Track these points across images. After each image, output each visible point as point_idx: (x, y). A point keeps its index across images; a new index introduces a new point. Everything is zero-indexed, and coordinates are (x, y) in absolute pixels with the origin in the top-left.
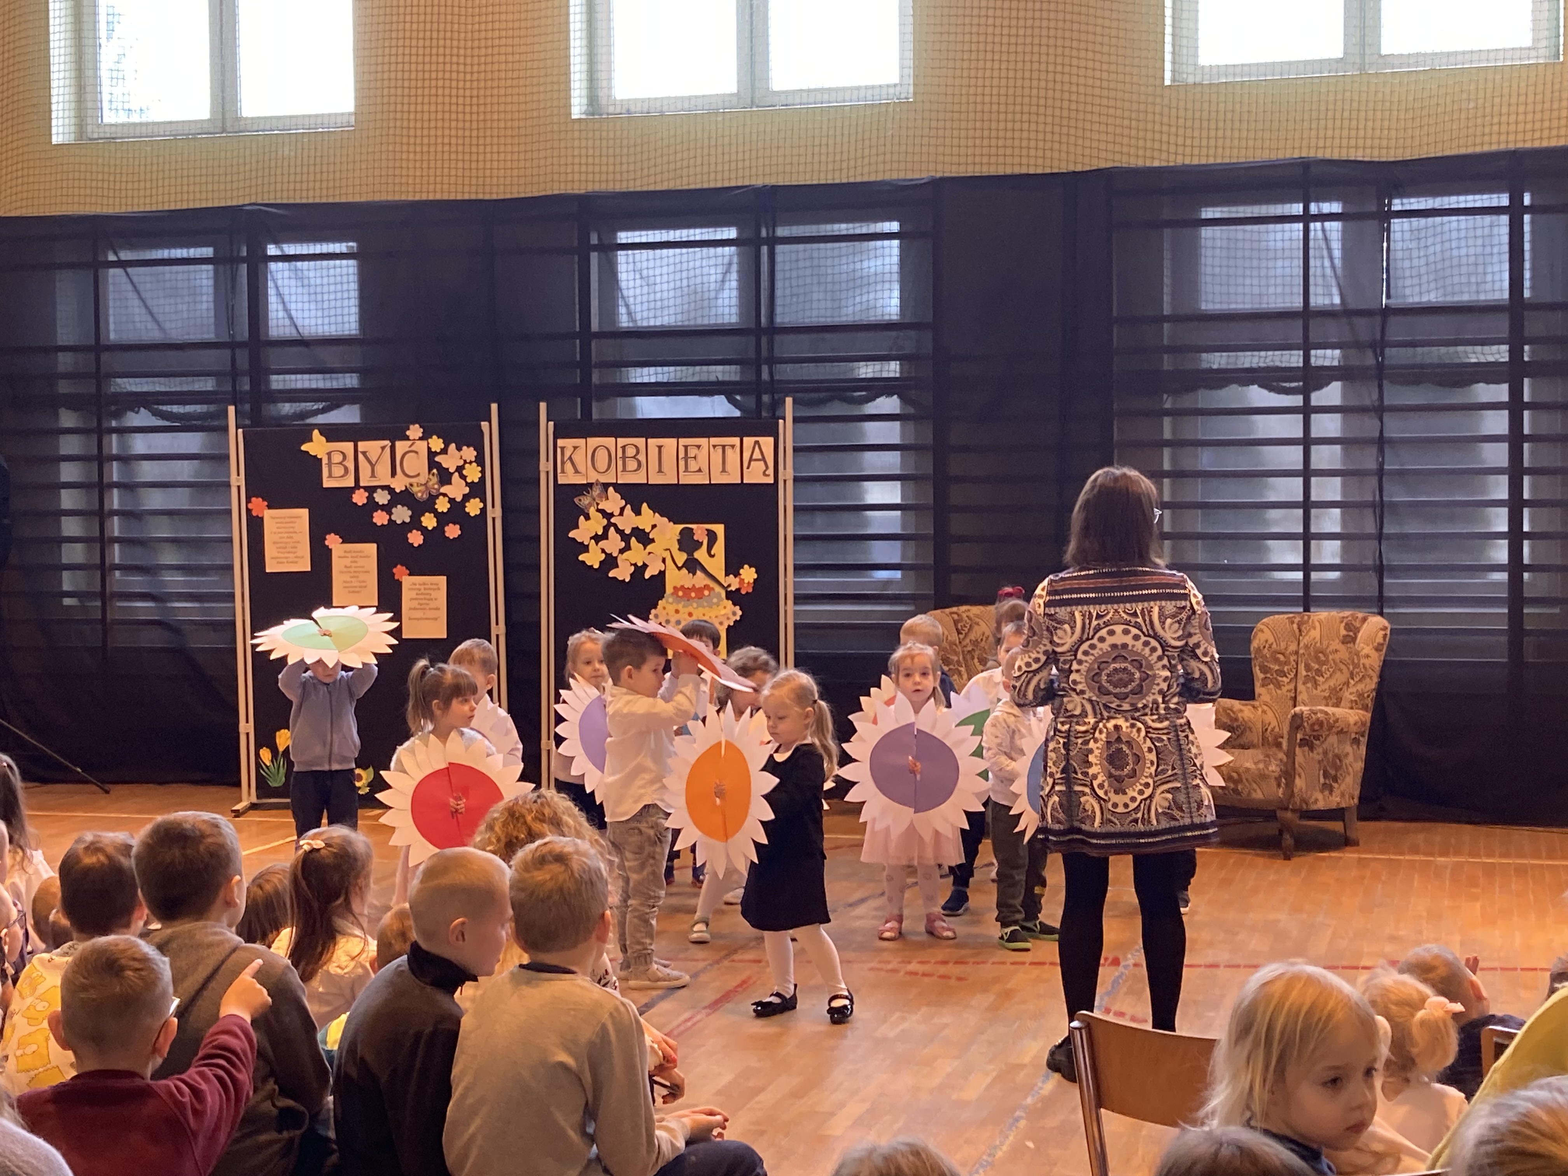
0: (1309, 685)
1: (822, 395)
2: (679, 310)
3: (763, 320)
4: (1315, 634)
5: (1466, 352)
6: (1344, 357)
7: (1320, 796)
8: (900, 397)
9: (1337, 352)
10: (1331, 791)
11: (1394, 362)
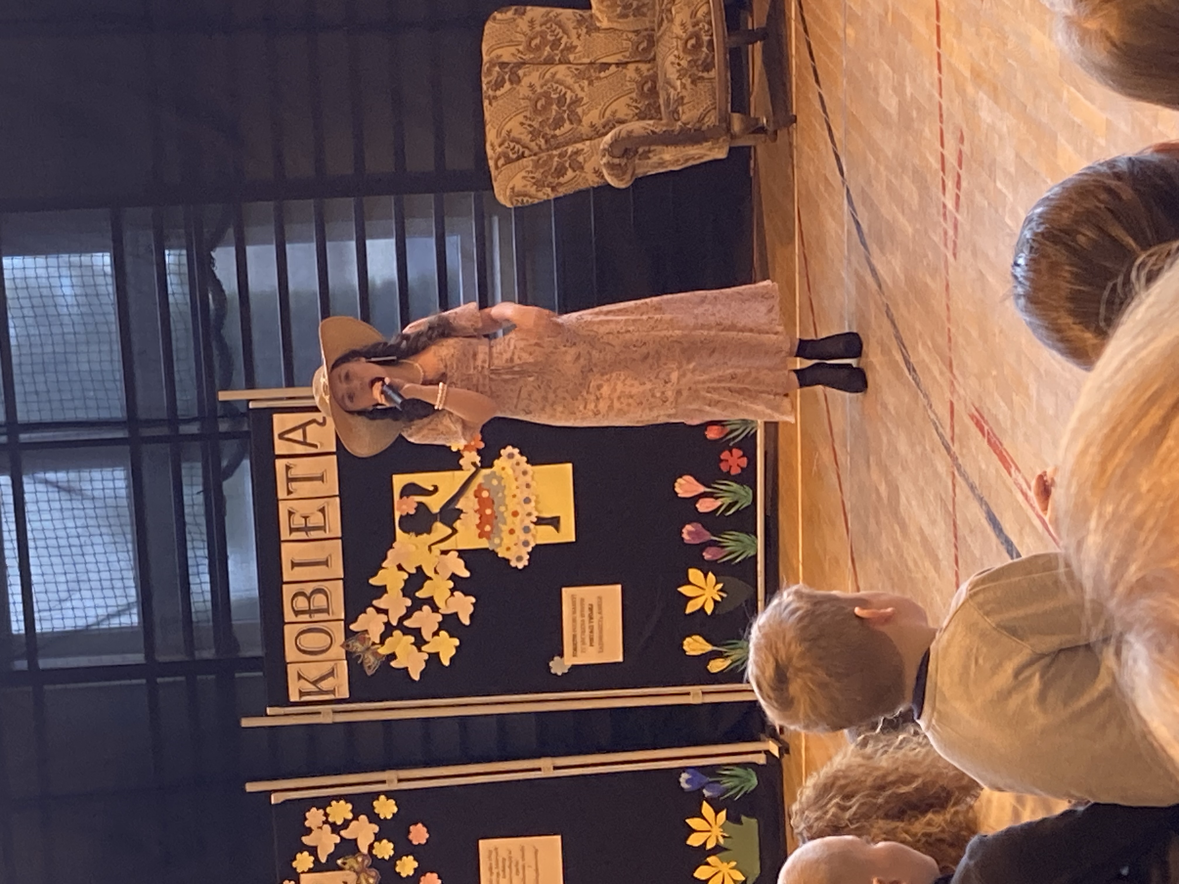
1: (216, 352)
2: (111, 548)
3: (120, 434)
8: (213, 248)
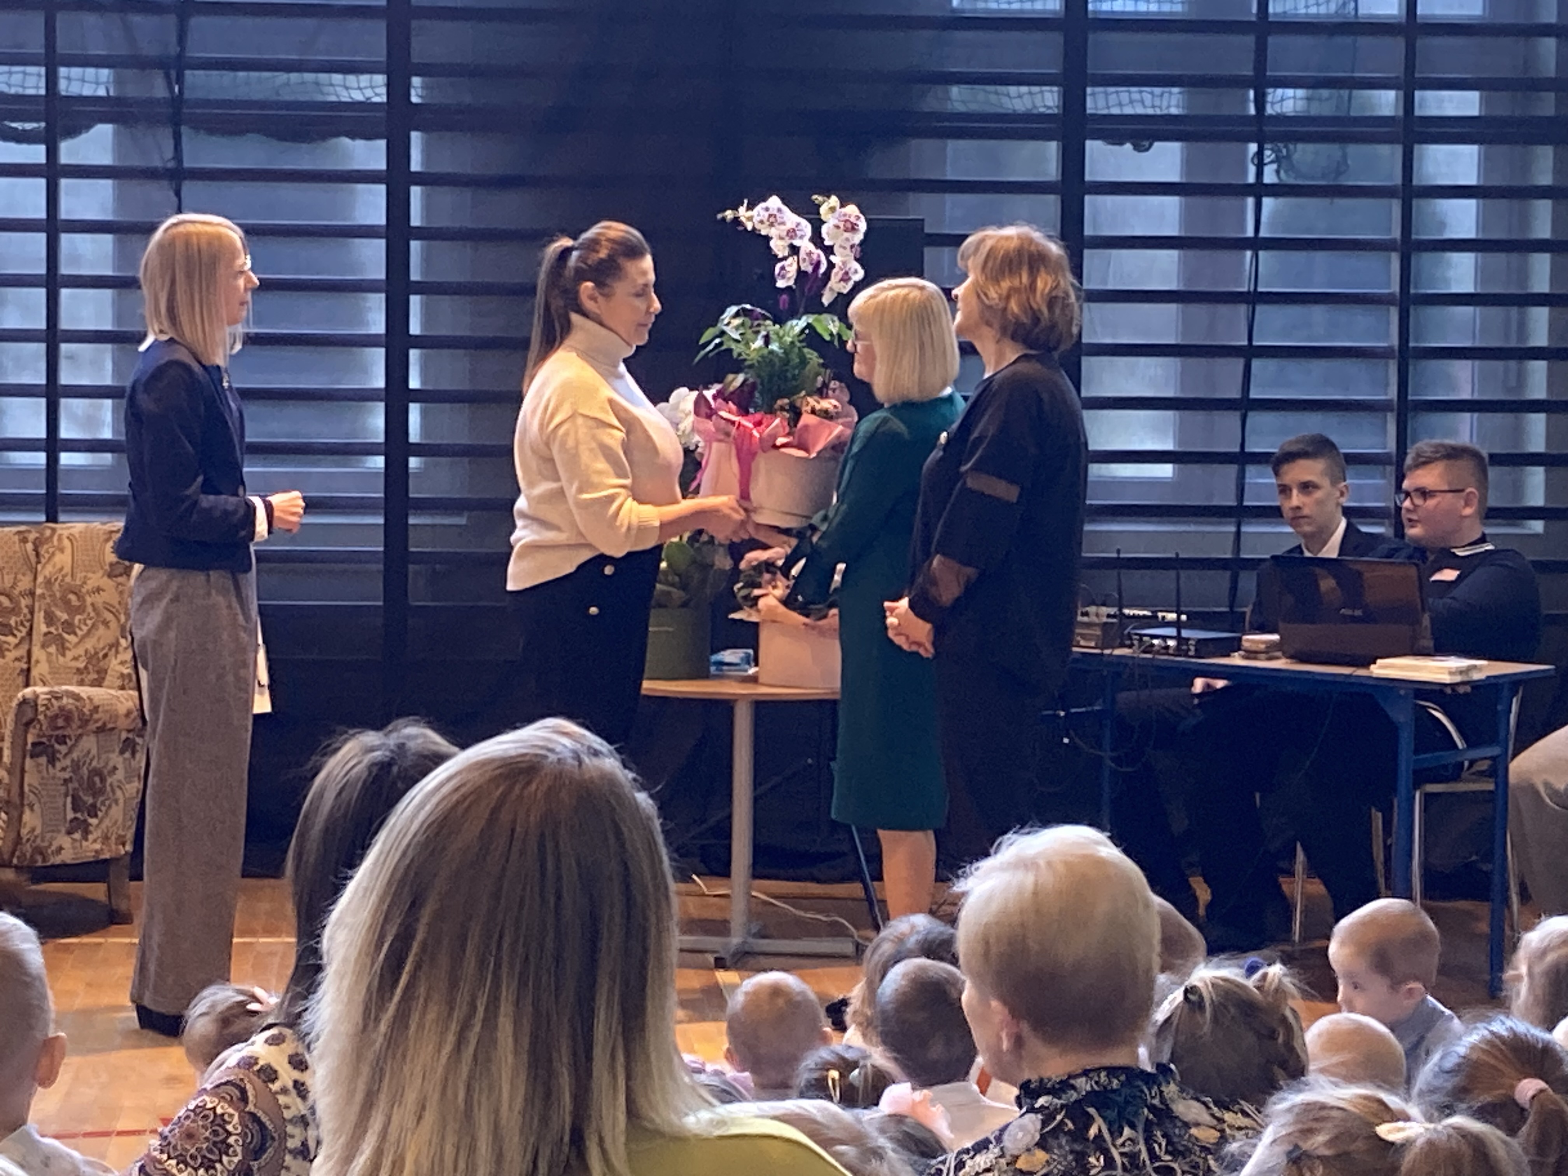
0: (52, 649)
4: (63, 559)
5: (317, 83)
6: (118, 82)
7: (65, 841)
9: (105, 73)
10: (86, 833)
11: (200, 94)
